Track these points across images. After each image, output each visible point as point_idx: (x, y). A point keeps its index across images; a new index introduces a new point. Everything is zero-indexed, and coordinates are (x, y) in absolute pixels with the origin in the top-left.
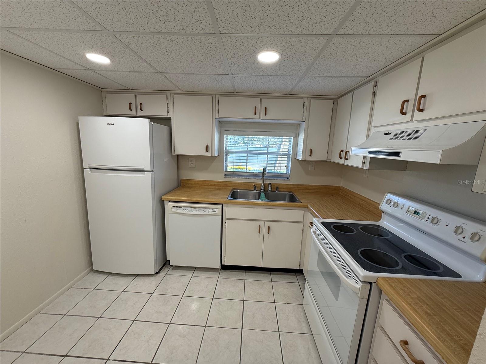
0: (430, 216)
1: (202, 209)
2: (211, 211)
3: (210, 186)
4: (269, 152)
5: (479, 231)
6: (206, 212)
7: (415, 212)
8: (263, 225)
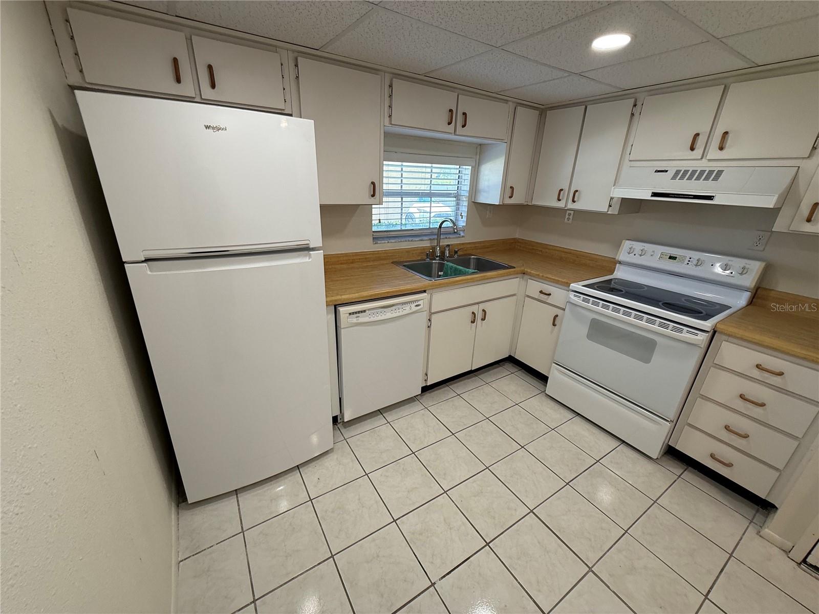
0: (690, 258)
1: (399, 306)
2: (413, 305)
3: (352, 263)
4: (432, 192)
5: (745, 265)
6: (407, 309)
7: (671, 258)
8: (477, 309)
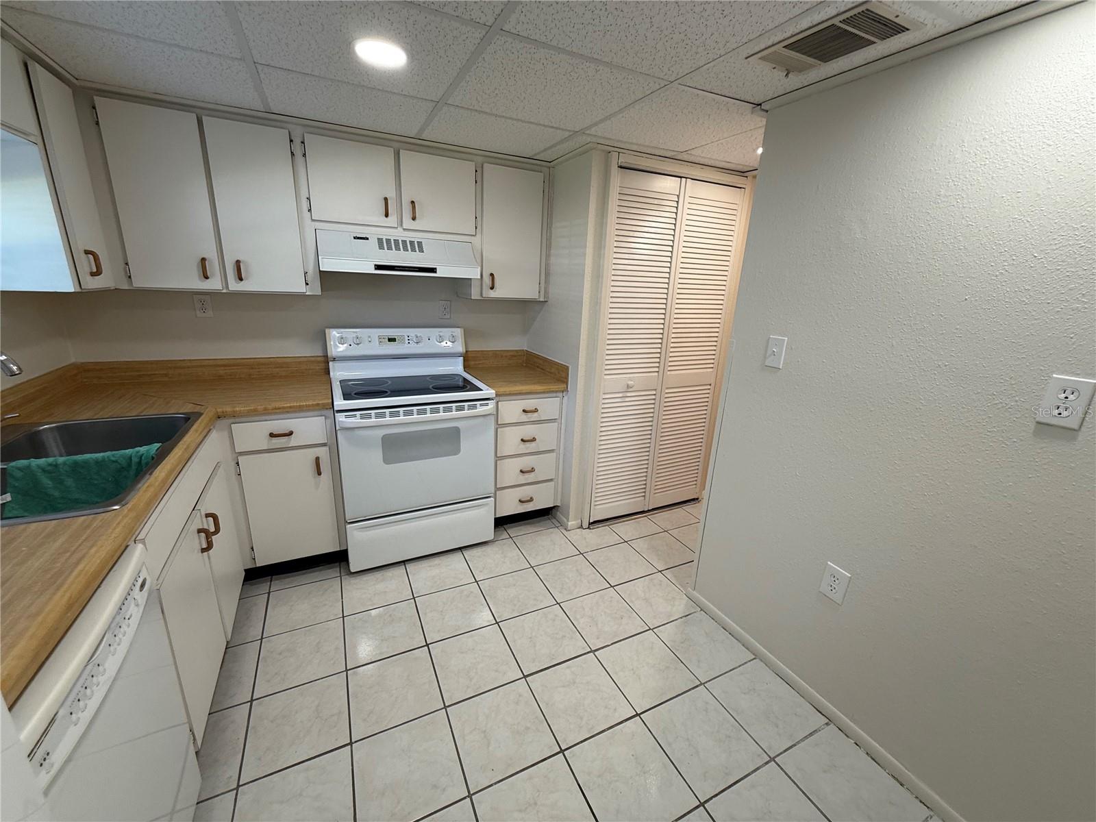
0: (409, 337)
2: (137, 592)
7: (390, 340)
8: (200, 522)
